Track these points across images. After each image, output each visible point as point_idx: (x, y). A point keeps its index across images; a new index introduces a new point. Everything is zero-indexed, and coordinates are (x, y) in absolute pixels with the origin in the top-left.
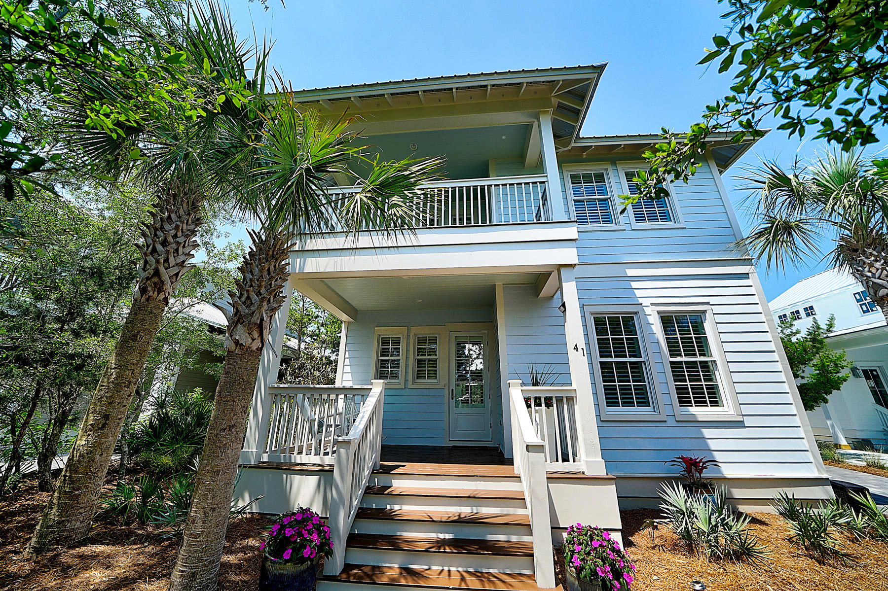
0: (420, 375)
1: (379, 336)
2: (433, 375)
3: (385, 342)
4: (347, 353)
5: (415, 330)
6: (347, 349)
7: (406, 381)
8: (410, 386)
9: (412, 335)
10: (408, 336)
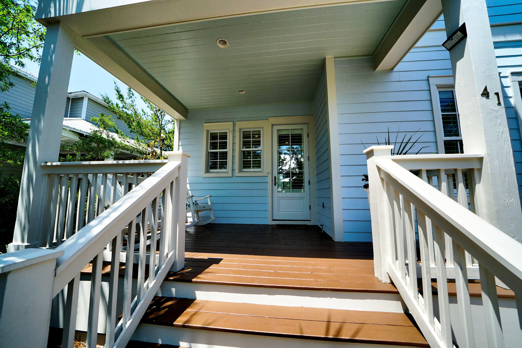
0: (246, 165)
1: (208, 131)
2: (258, 164)
3: (214, 136)
4: (181, 147)
5: (240, 125)
6: (180, 144)
7: (233, 170)
8: (237, 173)
9: (237, 129)
10: (234, 131)
